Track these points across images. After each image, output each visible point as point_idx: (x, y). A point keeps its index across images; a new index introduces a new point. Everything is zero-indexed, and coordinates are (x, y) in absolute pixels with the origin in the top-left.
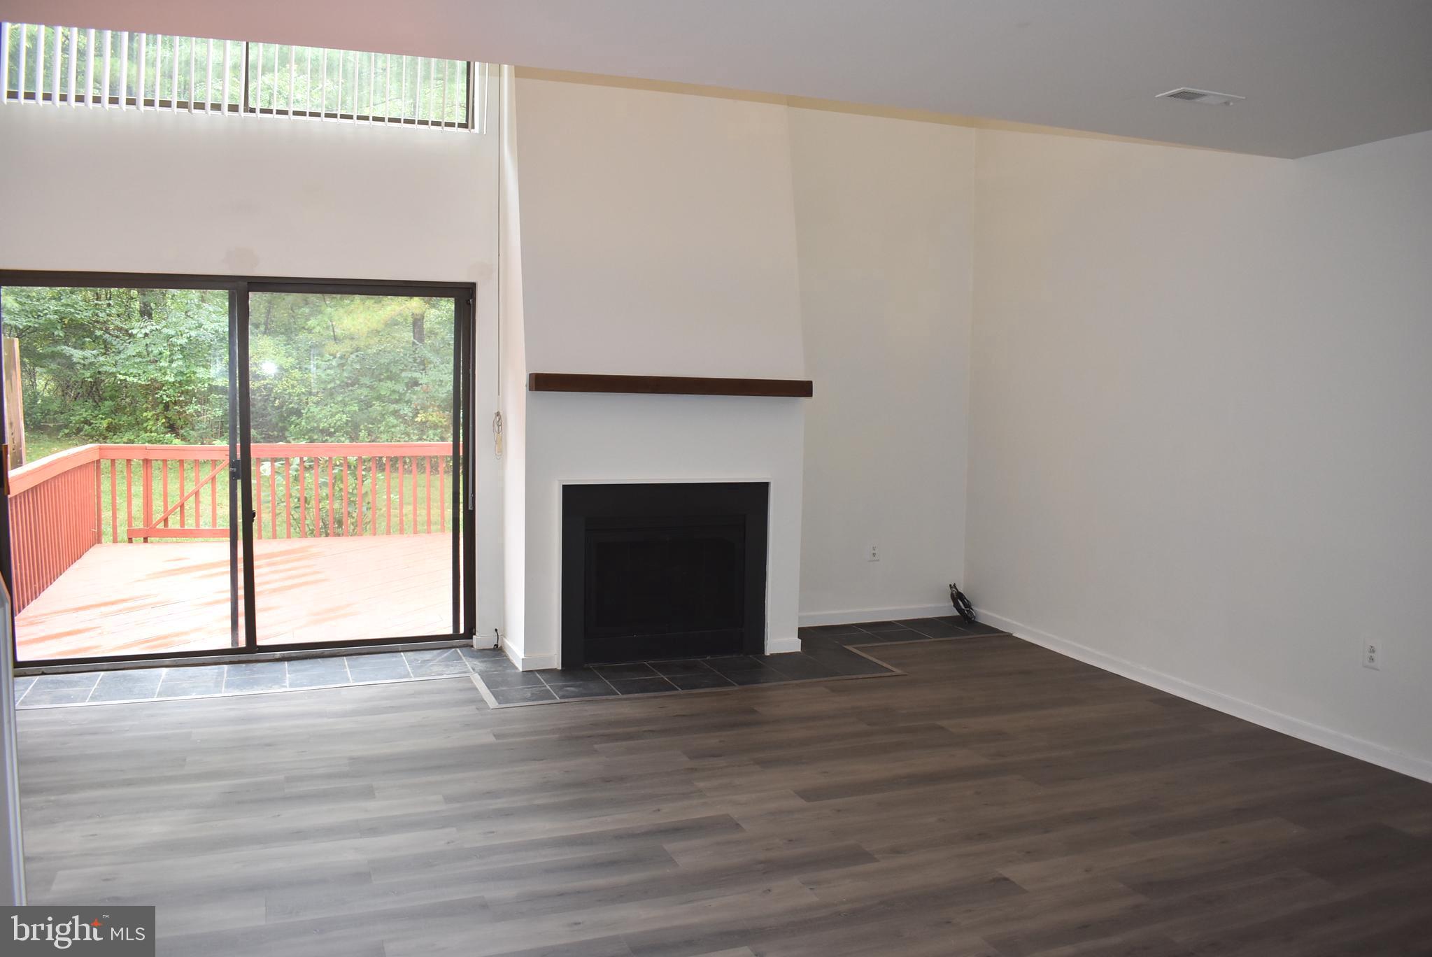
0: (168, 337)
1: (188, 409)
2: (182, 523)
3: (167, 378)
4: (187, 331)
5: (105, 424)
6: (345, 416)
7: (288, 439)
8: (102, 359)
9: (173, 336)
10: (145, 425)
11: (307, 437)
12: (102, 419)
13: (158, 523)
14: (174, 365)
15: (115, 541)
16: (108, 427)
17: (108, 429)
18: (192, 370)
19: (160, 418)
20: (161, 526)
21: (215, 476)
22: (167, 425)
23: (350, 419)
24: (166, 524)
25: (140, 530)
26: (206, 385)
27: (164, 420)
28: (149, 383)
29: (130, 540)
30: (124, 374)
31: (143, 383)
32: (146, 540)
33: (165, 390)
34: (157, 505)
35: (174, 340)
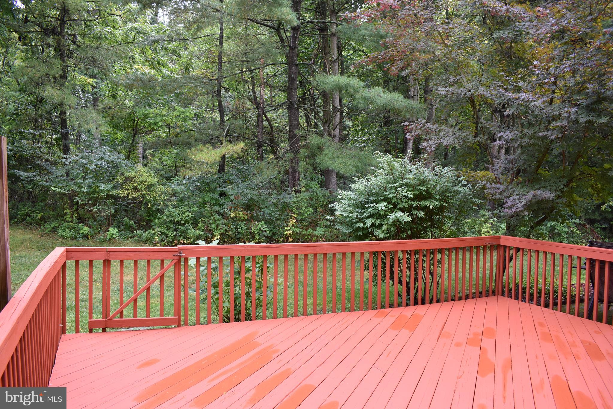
0: (83, 165)
1: (94, 209)
2: (135, 315)
3: (82, 190)
4: (95, 161)
5: (39, 216)
6: (190, 214)
7: (153, 227)
8: (38, 178)
9: (86, 164)
10: (65, 217)
11: (165, 226)
12: (37, 213)
13: (115, 315)
14: (87, 182)
15: (77, 331)
16: (41, 218)
17: (41, 219)
18: (97, 185)
19: (74, 214)
20: (117, 317)
21: (163, 274)
22: (78, 217)
23: (193, 216)
24: (121, 316)
25: (99, 321)
26: (105, 194)
27: (77, 215)
28: (70, 192)
29: (91, 331)
30: (55, 187)
31: (66, 192)
32: (104, 330)
33: (80, 197)
34: (114, 298)
35: (87, 166)
